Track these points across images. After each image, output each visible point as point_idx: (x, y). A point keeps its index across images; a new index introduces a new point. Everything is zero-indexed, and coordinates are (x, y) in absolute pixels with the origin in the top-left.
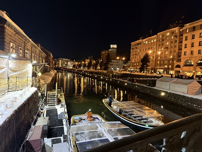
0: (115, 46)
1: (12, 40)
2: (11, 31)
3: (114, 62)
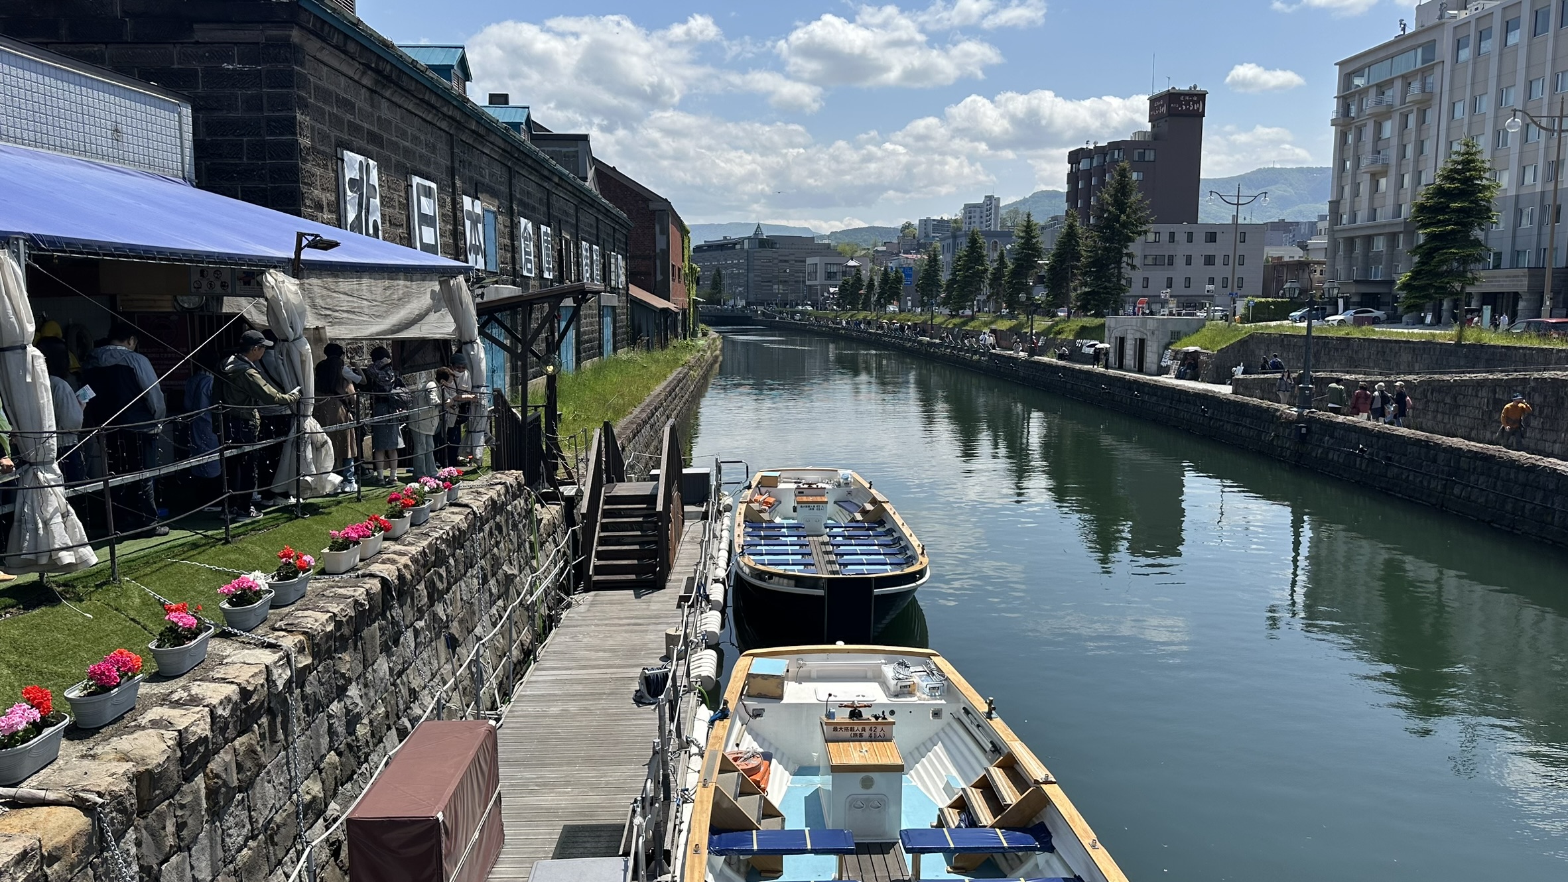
1: (355, 129)
2: (344, 68)
3: (1181, 237)
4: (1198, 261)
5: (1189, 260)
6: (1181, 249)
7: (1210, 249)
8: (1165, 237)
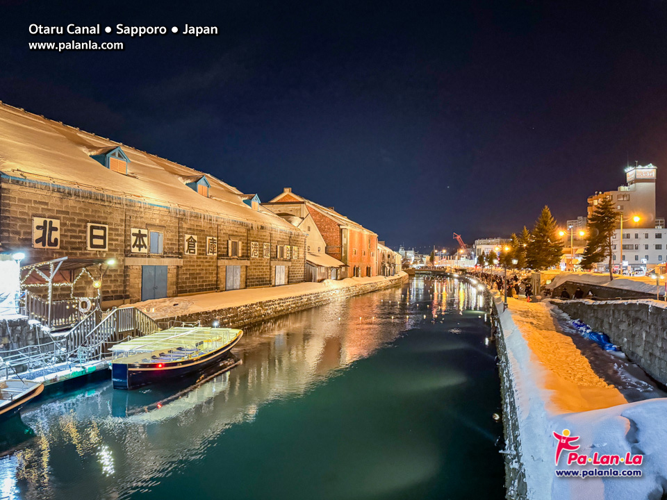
0: (649, 171)
1: (49, 210)
2: (39, 192)
3: (641, 236)
4: (652, 248)
5: (647, 247)
6: (642, 242)
7: (658, 241)
8: (632, 236)
